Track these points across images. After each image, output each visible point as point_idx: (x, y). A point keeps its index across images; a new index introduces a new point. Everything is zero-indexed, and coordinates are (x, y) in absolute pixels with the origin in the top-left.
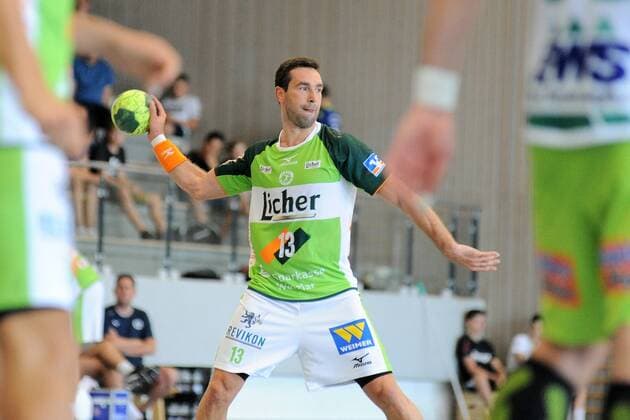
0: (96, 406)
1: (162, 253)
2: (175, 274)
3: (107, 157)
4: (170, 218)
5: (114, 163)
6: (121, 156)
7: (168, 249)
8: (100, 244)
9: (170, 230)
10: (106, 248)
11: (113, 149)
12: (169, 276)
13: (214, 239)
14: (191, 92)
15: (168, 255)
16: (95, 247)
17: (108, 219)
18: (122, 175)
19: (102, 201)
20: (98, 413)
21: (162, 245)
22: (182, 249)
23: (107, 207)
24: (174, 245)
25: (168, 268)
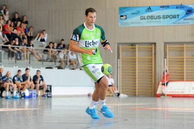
0: (30, 93)
1: (42, 64)
2: (44, 68)
3: (30, 46)
4: (43, 57)
5: (31, 47)
6: (33, 46)
7: (43, 63)
8: (30, 62)
9: (43, 60)
10: (31, 63)
11: (31, 45)
12: (43, 68)
13: (51, 61)
14: (46, 33)
15: (43, 64)
16: (29, 63)
17: (31, 58)
18: (34, 49)
19: (30, 54)
20: (30, 94)
21: (42, 62)
22: (45, 63)
23: (31, 55)
24: (44, 62)
25: (43, 67)
